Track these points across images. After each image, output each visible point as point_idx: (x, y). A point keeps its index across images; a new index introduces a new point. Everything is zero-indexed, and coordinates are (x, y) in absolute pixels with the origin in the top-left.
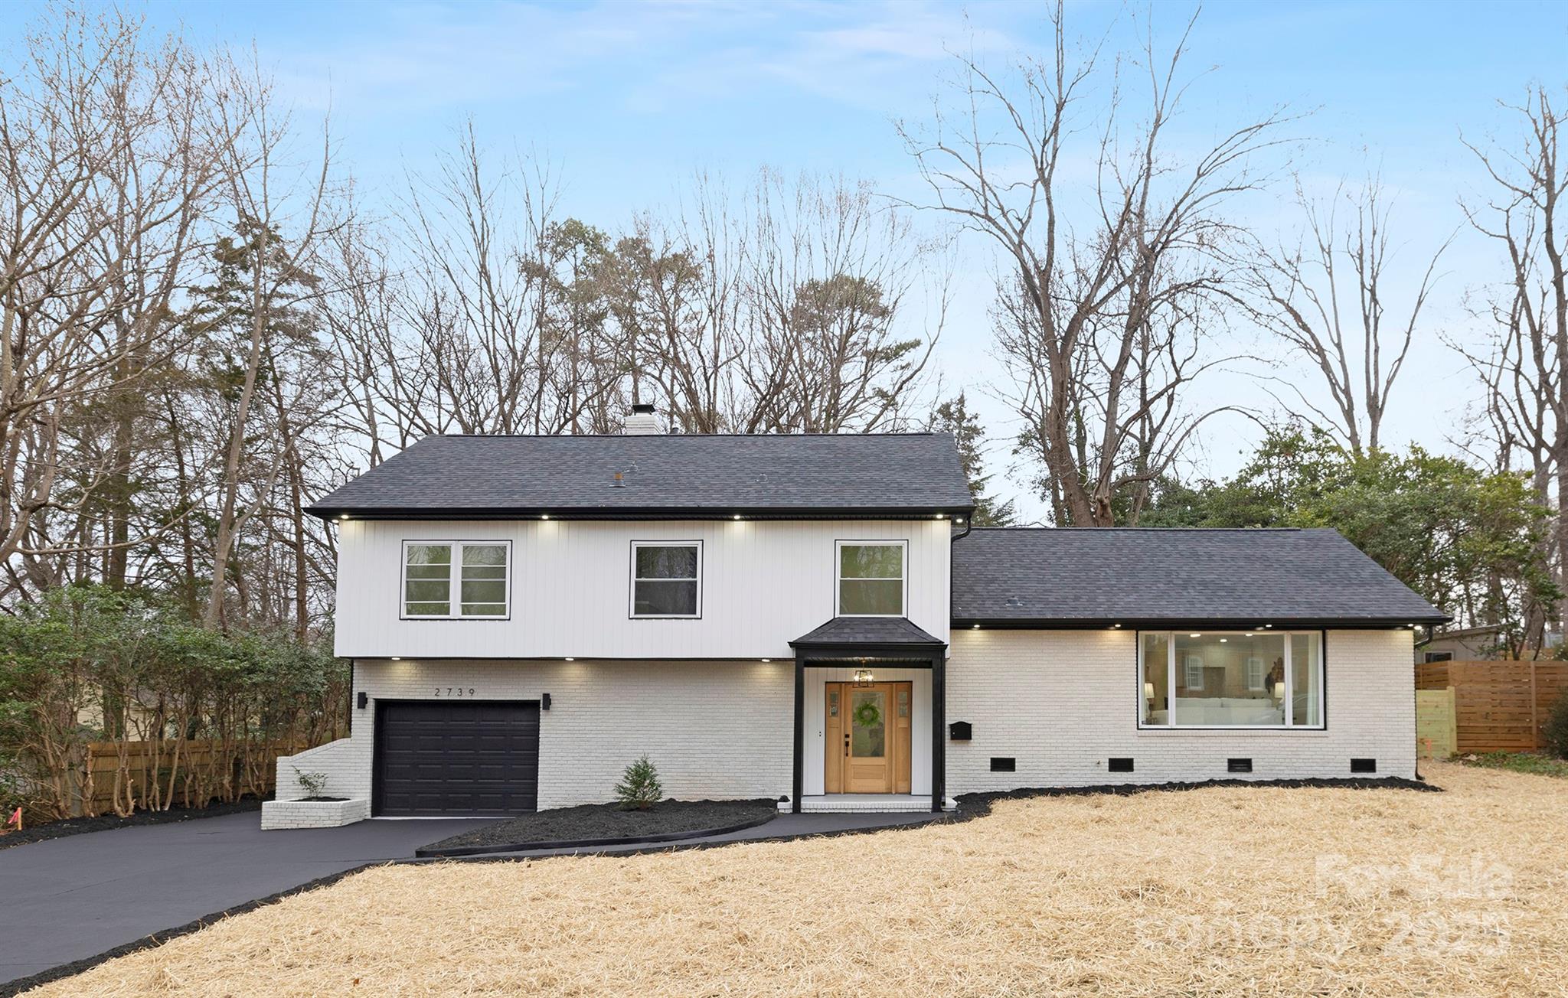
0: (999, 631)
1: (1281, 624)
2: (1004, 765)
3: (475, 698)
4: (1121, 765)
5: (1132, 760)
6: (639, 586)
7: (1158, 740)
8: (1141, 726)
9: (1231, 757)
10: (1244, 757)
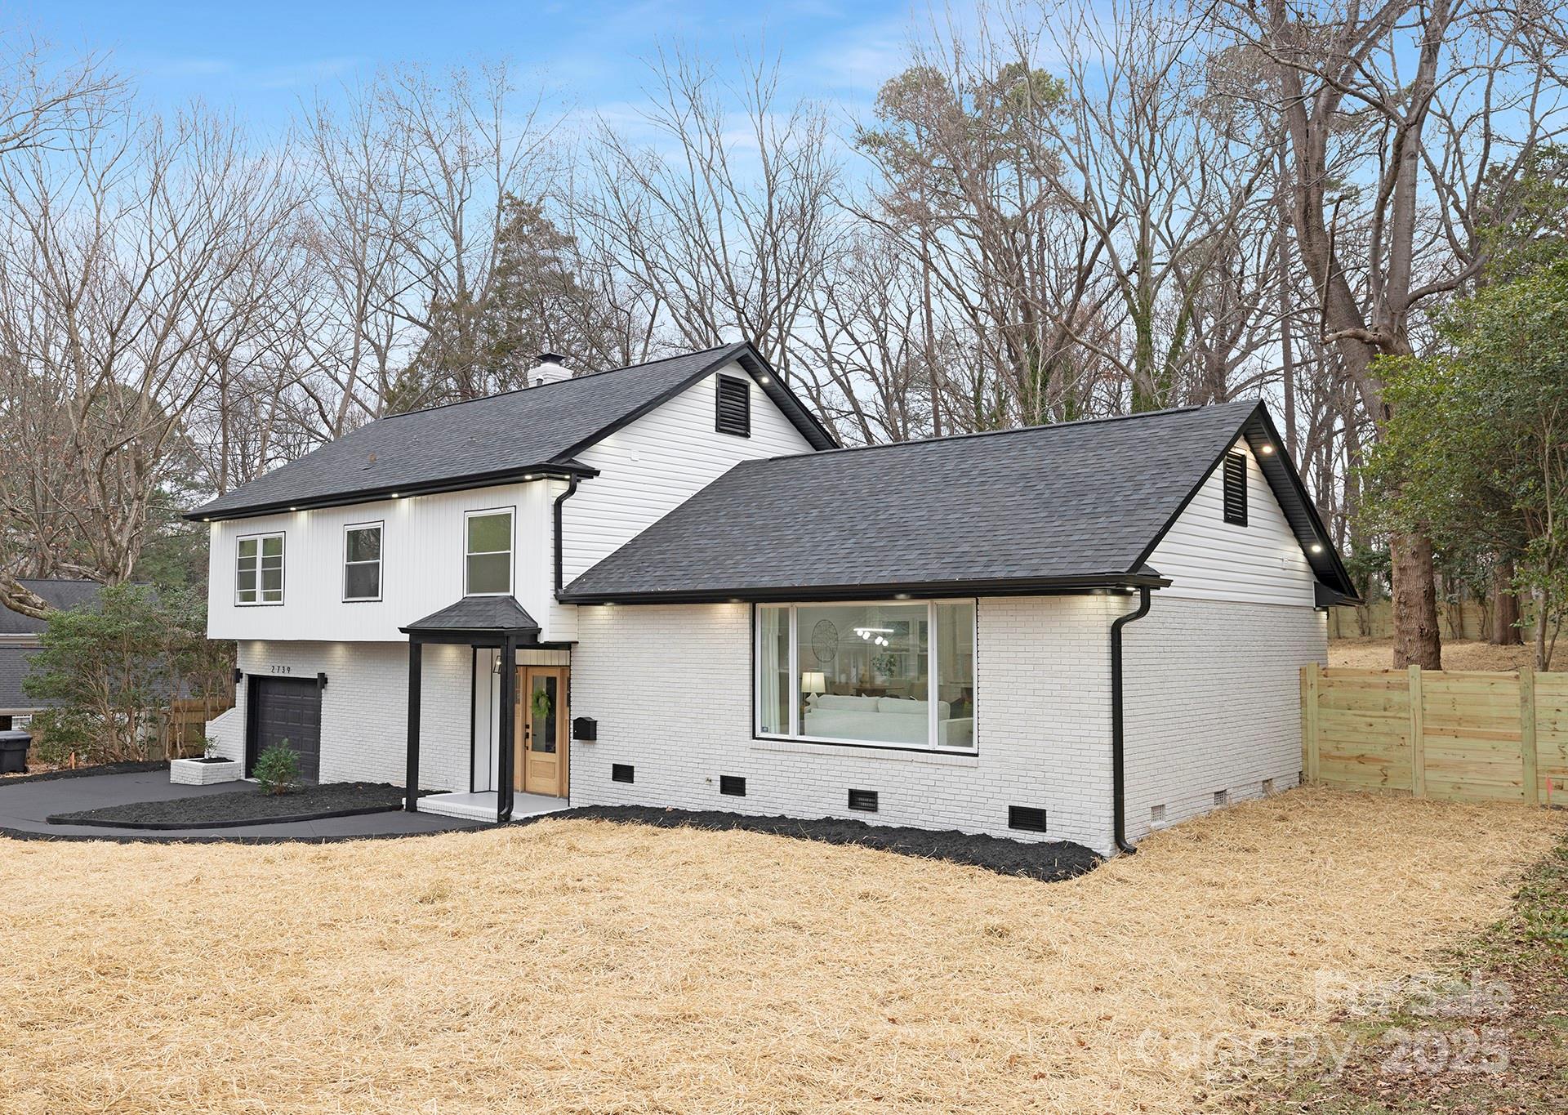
0: (626, 607)
1: (920, 591)
2: (623, 773)
3: (291, 675)
4: (733, 786)
5: (743, 780)
6: (350, 570)
7: (771, 756)
8: (759, 733)
9: (853, 787)
10: (868, 789)
